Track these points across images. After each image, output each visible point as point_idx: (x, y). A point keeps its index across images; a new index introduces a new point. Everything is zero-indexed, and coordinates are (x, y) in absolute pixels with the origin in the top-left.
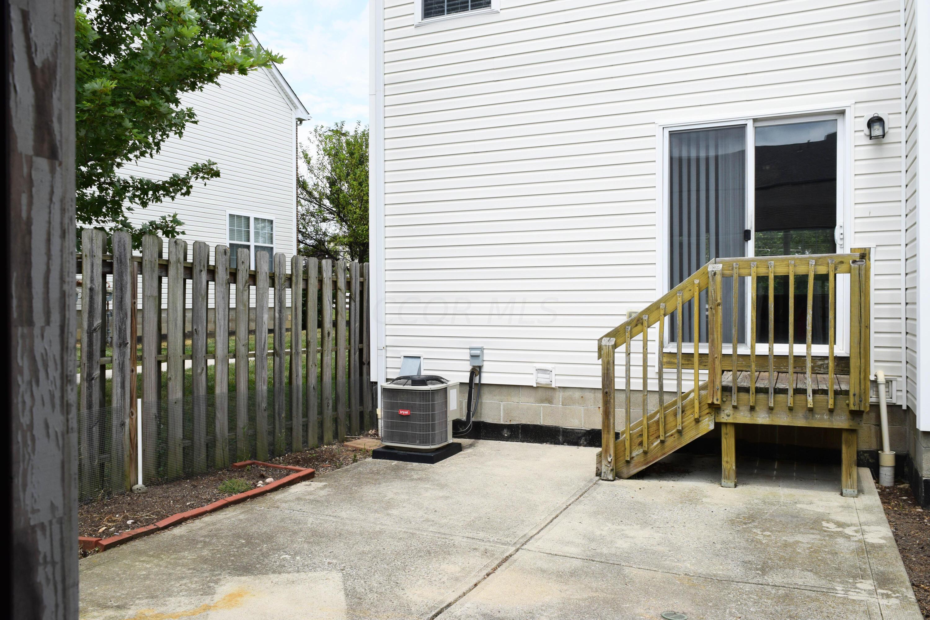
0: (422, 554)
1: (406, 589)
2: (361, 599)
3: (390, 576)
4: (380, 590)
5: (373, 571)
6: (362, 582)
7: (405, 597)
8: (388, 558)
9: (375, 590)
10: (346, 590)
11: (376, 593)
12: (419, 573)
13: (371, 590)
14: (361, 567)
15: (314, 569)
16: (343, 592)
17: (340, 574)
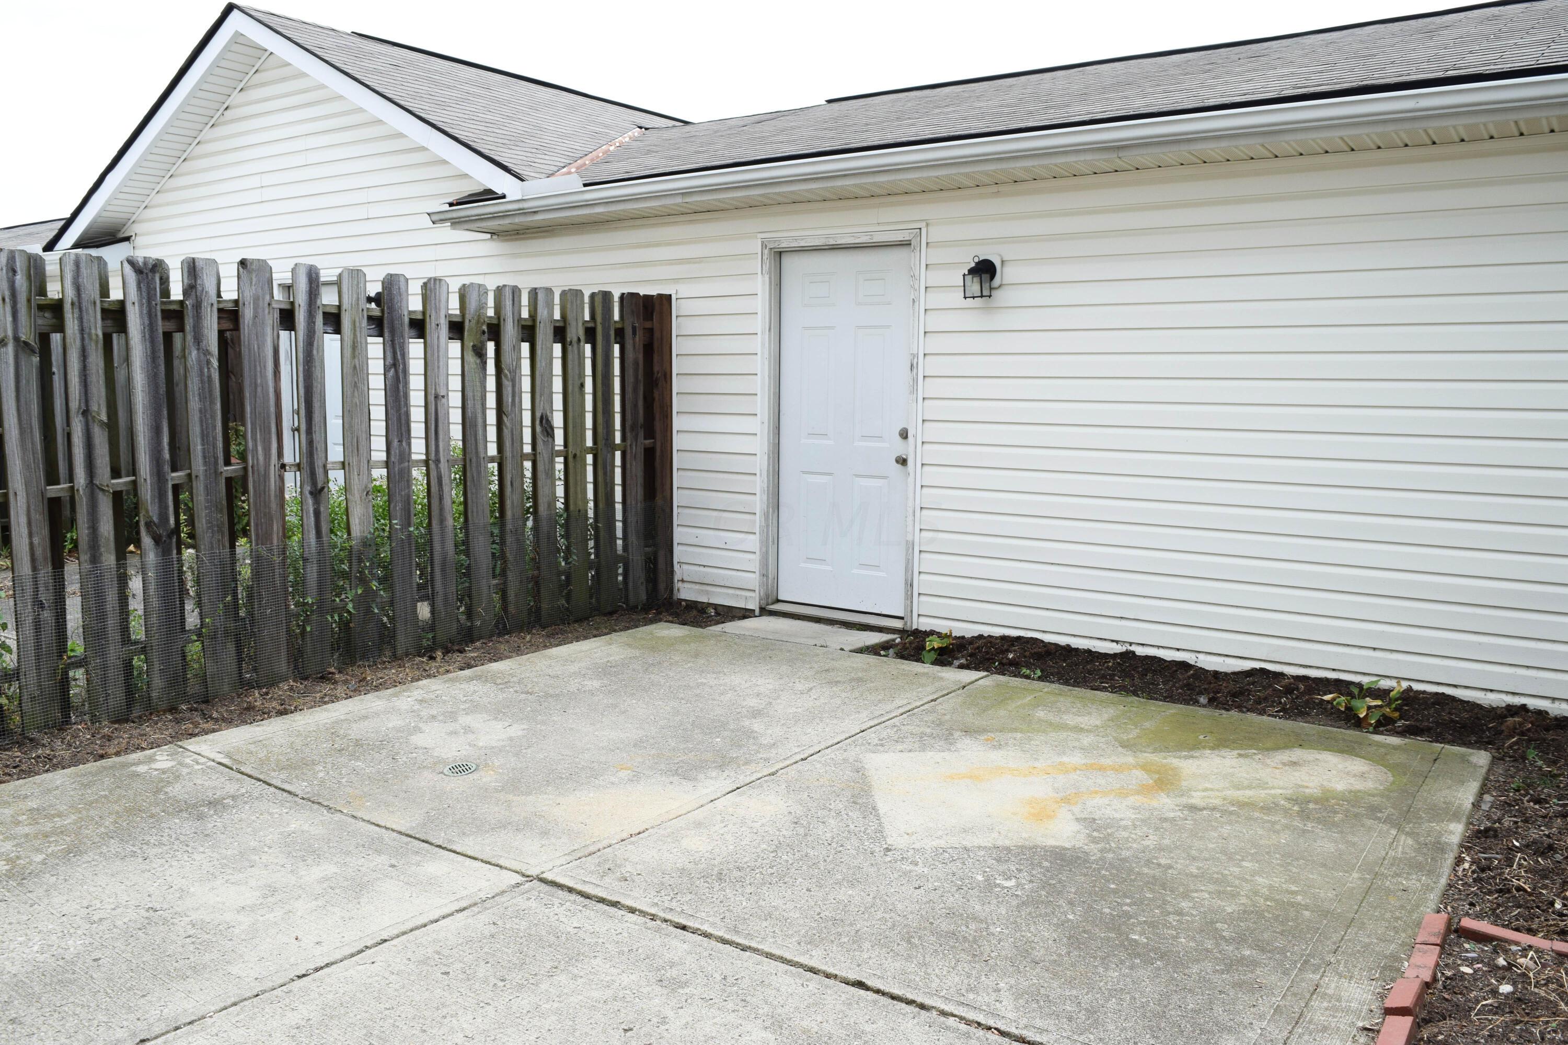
0: (737, 874)
1: (786, 813)
2: (854, 802)
3: (806, 835)
4: (825, 813)
5: (834, 845)
6: (852, 827)
7: (790, 802)
8: (805, 867)
9: (833, 813)
10: (878, 817)
11: (830, 810)
12: (755, 837)
13: (839, 814)
14: (854, 852)
15: (939, 852)
16: (881, 812)
17: (890, 841)
